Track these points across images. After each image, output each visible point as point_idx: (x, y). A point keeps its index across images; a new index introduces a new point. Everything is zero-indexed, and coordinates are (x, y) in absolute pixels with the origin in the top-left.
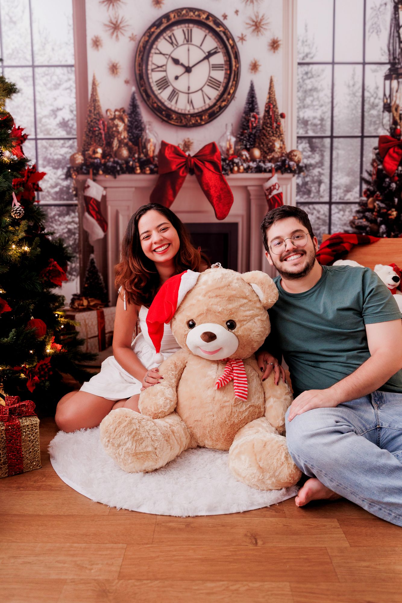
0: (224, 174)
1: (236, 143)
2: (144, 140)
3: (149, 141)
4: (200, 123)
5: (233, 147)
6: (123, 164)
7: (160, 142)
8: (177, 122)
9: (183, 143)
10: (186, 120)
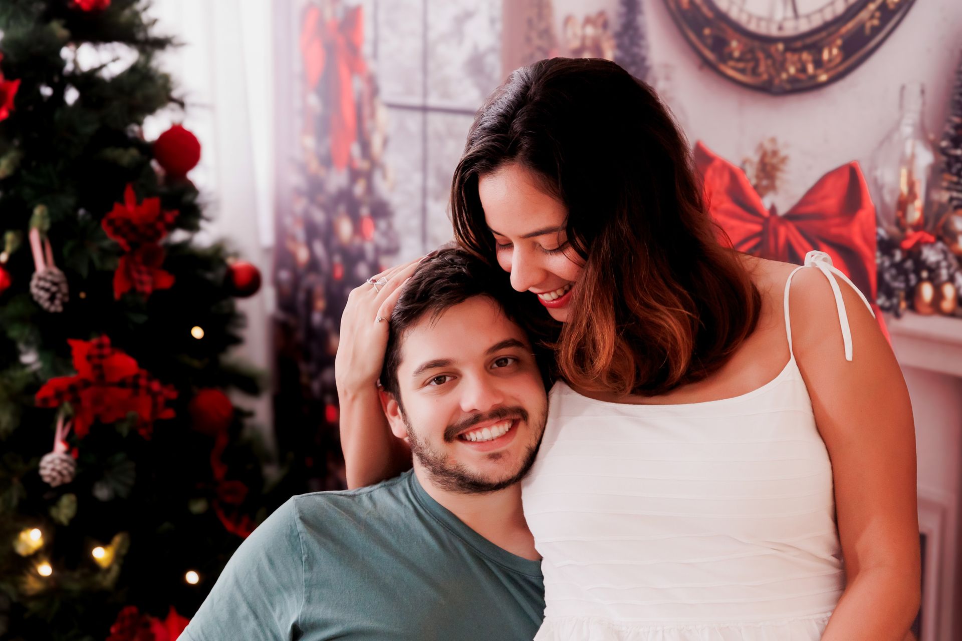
0: (883, 309)
1: (935, 174)
4: (814, 77)
5: (921, 190)
8: (742, 71)
9: (756, 158)
10: (769, 62)
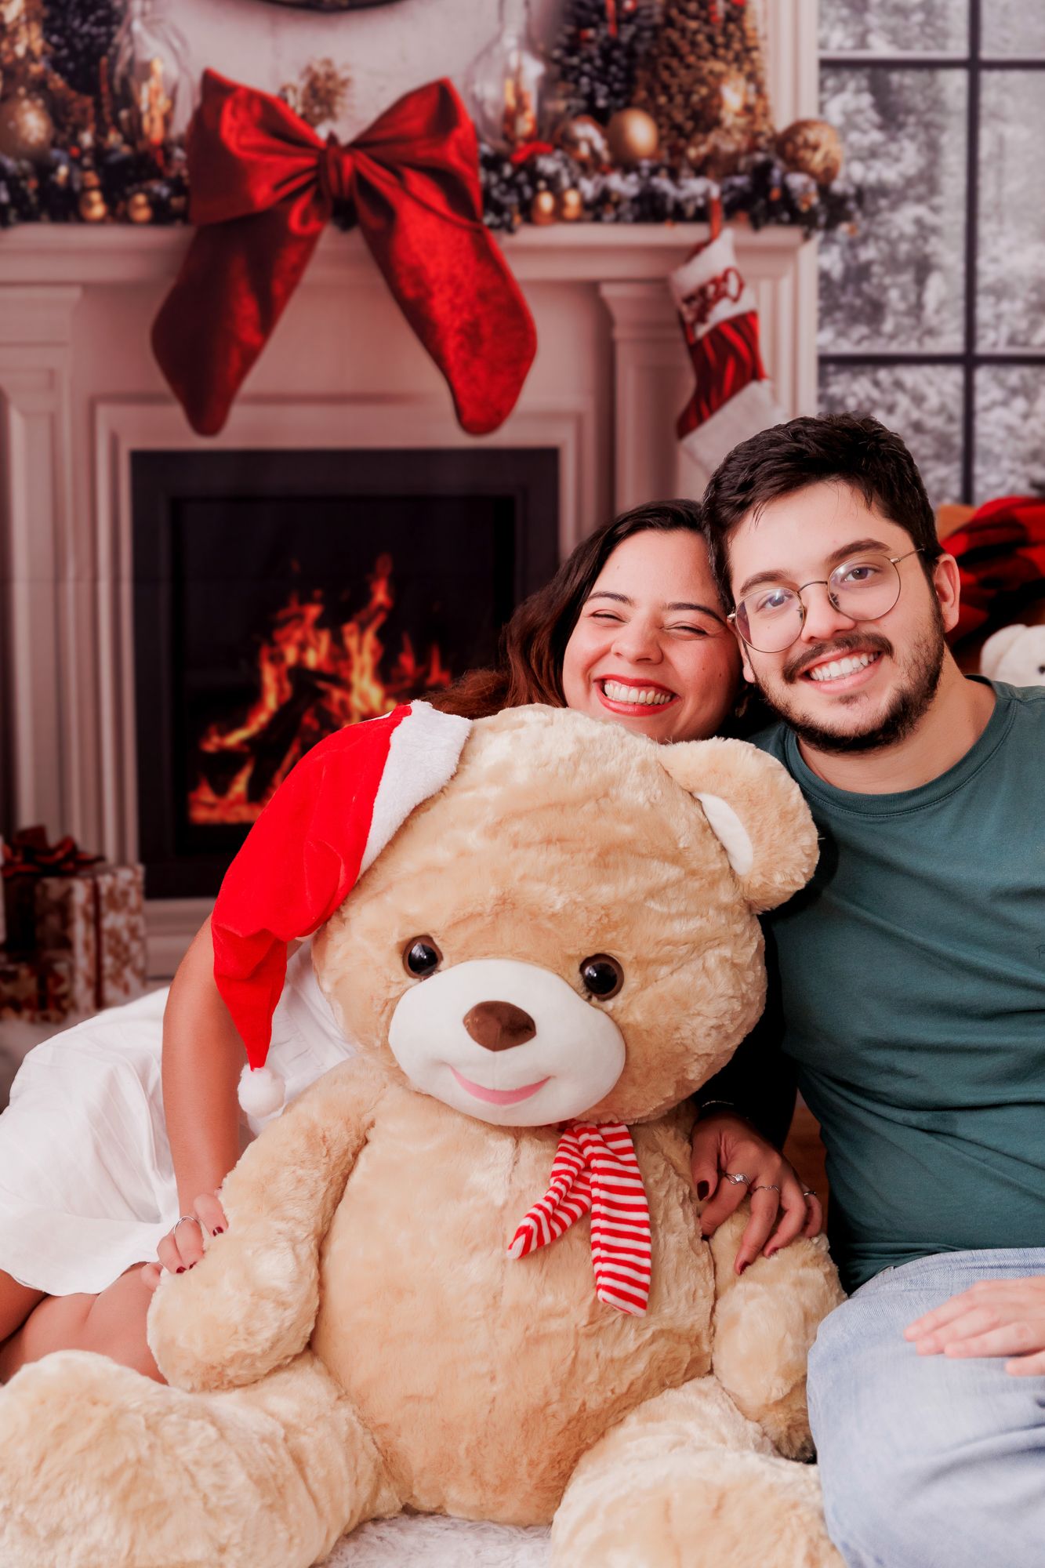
0: (491, 226)
1: (547, 86)
2: (120, 68)
3: (146, 71)
5: (532, 102)
6: (25, 177)
7: (197, 77)
9: (302, 84)
